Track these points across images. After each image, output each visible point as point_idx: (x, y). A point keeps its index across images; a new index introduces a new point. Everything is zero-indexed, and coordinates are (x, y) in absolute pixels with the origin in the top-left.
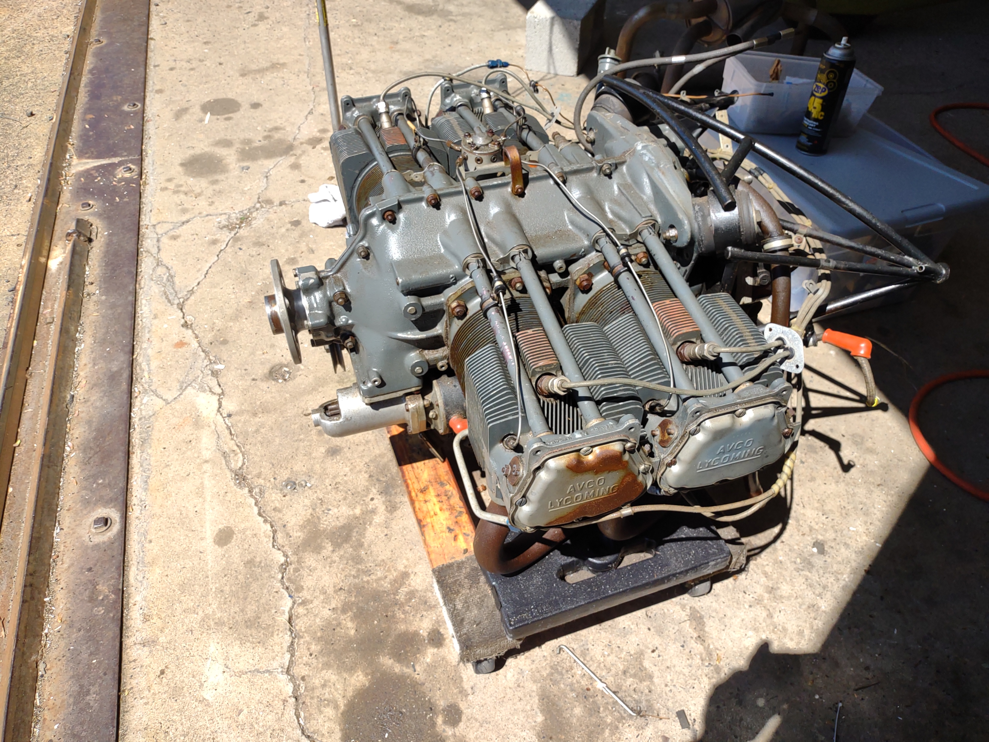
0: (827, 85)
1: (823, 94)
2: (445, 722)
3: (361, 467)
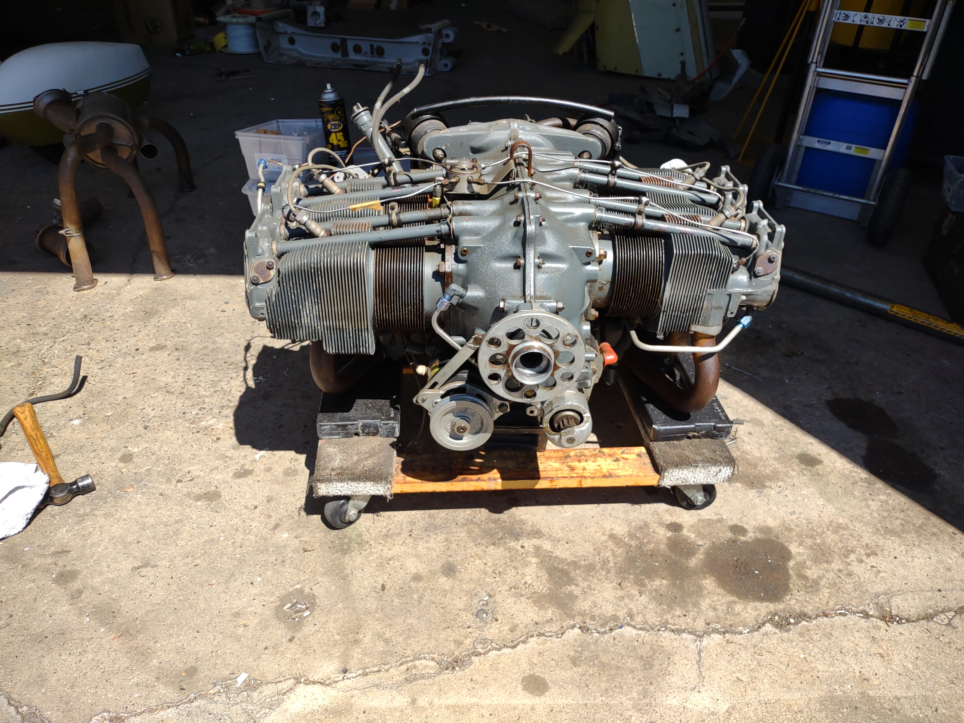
0: (340, 121)
1: (341, 128)
2: (744, 536)
3: (479, 550)
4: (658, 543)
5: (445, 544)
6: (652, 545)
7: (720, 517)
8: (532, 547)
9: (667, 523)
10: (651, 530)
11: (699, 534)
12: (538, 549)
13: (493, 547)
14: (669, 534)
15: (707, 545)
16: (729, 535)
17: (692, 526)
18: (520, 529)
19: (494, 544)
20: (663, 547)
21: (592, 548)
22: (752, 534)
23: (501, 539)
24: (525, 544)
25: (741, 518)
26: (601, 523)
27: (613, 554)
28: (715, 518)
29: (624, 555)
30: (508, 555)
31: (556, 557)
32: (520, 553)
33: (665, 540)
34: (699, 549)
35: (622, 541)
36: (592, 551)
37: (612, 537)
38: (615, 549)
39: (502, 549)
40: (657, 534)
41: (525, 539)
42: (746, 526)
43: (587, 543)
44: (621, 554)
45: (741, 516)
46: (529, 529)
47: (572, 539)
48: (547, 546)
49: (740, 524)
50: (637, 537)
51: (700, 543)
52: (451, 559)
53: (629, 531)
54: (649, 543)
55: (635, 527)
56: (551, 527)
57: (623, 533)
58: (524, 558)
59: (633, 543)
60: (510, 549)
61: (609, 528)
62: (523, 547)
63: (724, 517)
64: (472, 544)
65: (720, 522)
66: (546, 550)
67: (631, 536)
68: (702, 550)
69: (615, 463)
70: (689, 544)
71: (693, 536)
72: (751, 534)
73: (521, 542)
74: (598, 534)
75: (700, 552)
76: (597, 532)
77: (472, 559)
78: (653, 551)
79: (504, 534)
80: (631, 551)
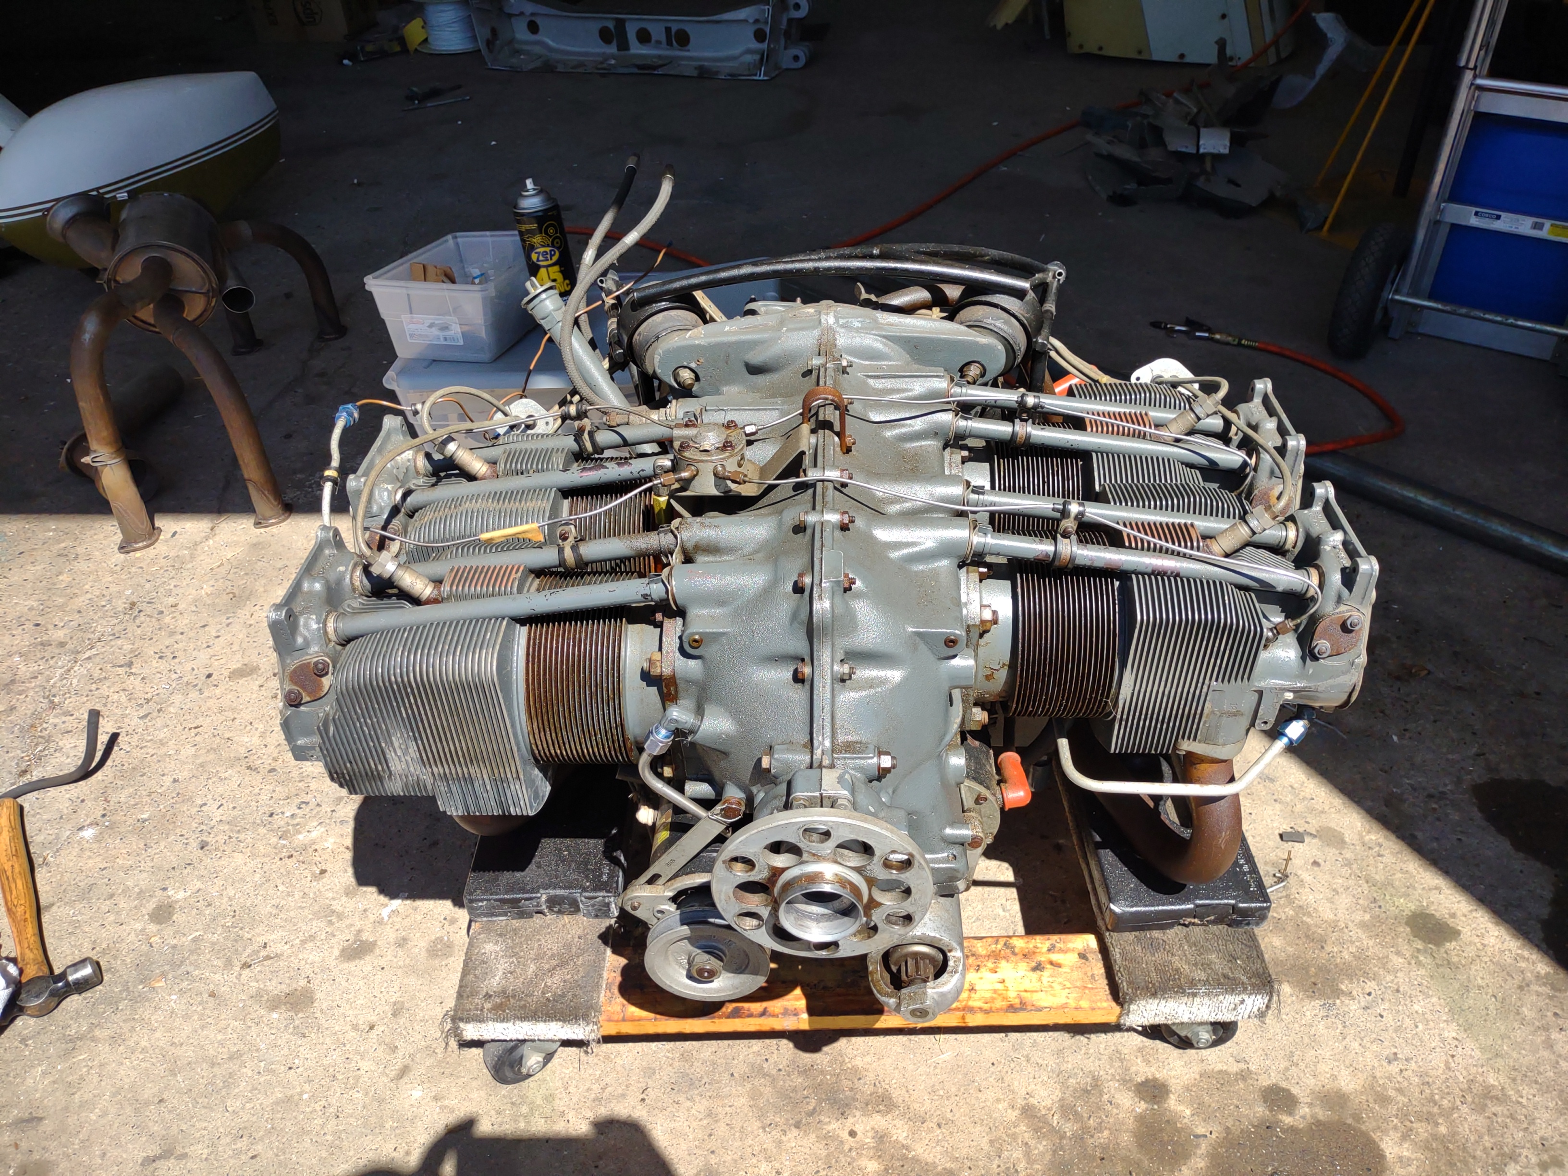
0: (553, 246)
1: (555, 258)
2: (1291, 1113)
3: (767, 1140)
4: (1115, 1131)
5: (705, 1122)
6: (1106, 1133)
7: (1243, 1066)
8: (870, 1134)
9: (1139, 1080)
10: (1105, 1097)
11: (1200, 1109)
12: (881, 1138)
13: (795, 1132)
14: (1141, 1107)
15: (1214, 1136)
16: (1260, 1110)
17: (1187, 1089)
18: (851, 1089)
19: (797, 1126)
20: (1126, 1138)
21: (986, 1139)
22: (1307, 1110)
23: (811, 1114)
24: (858, 1129)
25: (1287, 1069)
26: (1007, 1079)
27: (1027, 1154)
28: (1234, 1068)
29: (1048, 1157)
30: (824, 1153)
31: (916, 1160)
32: (846, 1148)
33: (1131, 1123)
34: (1198, 1146)
35: (1046, 1122)
36: (986, 1147)
37: (1028, 1112)
38: (1032, 1143)
39: (813, 1136)
40: (1117, 1106)
41: (858, 1113)
42: (1295, 1090)
43: (978, 1128)
44: (1042, 1154)
45: (1287, 1064)
46: (868, 1090)
47: (949, 1115)
48: (900, 1132)
49: (1284, 1085)
50: (1076, 1113)
51: (1200, 1130)
52: (713, 1160)
53: (1062, 1099)
54: (1099, 1128)
55: (1075, 1090)
56: (910, 1087)
57: (1048, 1103)
58: (854, 1160)
59: (1069, 1128)
60: (827, 1138)
61: (1023, 1092)
62: (852, 1134)
63: (1253, 1068)
64: (759, 1124)
65: (1244, 1079)
66: (897, 1141)
67: (1067, 1110)
68: (1204, 1147)
69: (1035, 976)
70: (1178, 1130)
71: (1188, 1112)
72: (1304, 1110)
73: (851, 1120)
74: (1000, 1106)
75: (1199, 1152)
76: (998, 1100)
77: (754, 1161)
78: (1105, 1148)
79: (820, 1101)
80: (1062, 1148)
